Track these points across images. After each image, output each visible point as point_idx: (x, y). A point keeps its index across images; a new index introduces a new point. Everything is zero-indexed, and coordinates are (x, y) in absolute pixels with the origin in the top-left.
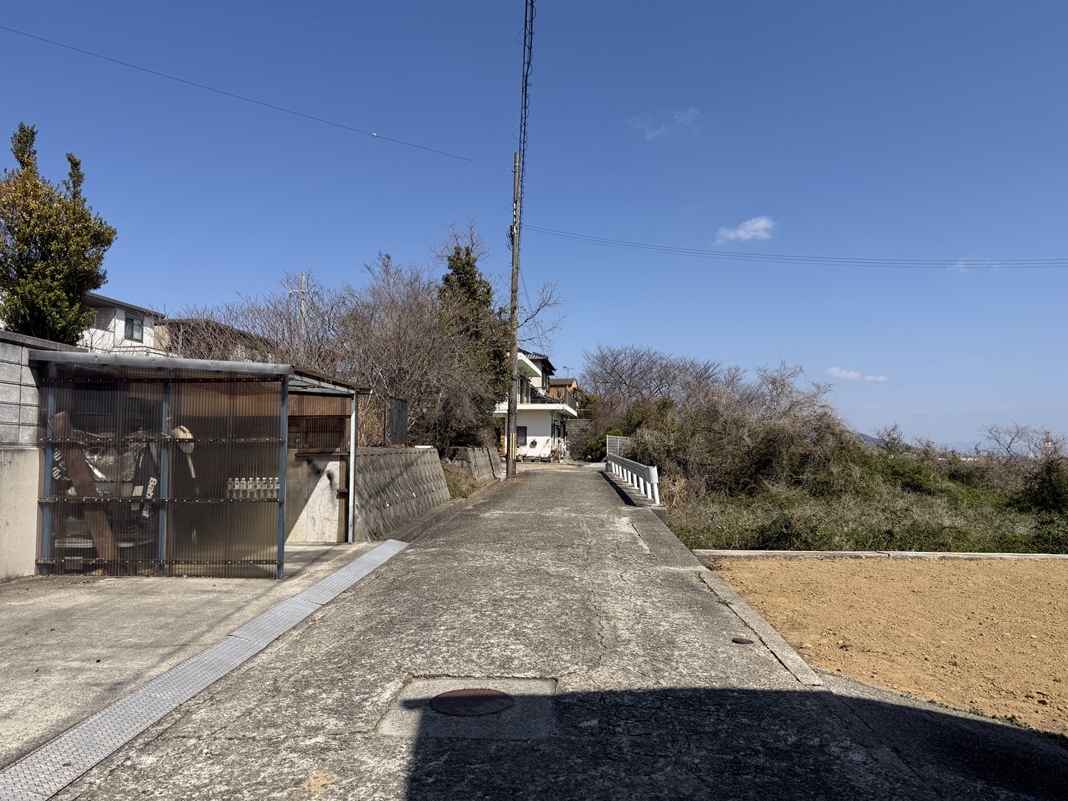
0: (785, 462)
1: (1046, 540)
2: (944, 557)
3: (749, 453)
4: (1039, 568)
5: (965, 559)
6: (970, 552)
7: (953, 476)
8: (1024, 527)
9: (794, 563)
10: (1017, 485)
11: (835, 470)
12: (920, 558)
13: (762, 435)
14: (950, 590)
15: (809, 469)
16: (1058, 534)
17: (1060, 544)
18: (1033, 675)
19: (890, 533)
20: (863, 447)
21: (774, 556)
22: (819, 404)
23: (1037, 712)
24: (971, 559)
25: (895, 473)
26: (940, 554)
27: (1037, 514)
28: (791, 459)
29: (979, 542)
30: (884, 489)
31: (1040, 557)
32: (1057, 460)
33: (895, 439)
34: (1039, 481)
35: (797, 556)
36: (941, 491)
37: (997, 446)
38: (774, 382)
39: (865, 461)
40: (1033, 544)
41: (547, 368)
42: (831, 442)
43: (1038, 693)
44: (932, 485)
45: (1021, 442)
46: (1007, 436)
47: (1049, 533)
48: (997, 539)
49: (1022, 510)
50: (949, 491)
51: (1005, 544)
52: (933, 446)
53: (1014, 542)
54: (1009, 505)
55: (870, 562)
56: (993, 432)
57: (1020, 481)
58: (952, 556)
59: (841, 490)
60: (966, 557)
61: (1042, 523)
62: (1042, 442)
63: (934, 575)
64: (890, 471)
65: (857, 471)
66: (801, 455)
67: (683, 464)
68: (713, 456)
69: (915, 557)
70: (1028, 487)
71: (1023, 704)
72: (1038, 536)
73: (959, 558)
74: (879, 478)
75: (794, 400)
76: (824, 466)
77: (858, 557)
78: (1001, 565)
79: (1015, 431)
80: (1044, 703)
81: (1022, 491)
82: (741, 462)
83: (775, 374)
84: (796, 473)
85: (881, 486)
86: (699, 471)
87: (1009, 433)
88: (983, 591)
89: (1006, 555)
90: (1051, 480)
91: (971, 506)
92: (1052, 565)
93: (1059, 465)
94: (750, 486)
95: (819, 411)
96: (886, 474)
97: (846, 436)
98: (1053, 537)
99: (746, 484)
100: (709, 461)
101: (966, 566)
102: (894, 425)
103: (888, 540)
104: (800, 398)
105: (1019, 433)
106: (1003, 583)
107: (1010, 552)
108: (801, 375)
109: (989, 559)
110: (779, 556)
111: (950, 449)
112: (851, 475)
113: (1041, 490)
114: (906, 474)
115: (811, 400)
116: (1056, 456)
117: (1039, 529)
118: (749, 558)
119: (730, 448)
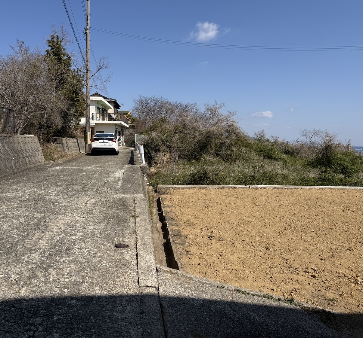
0: (213, 146)
1: (323, 180)
2: (275, 188)
3: (198, 142)
4: (319, 193)
5: (285, 189)
6: (288, 185)
7: (286, 152)
8: (313, 174)
9: (204, 191)
10: (313, 156)
11: (234, 149)
12: (264, 188)
13: (204, 134)
14: (275, 205)
15: (224, 149)
16: (329, 177)
17: (329, 182)
18: (310, 256)
19: (253, 176)
20: (247, 139)
21: (195, 187)
22: (230, 120)
23: (309, 284)
24: (288, 189)
25: (261, 151)
26: (274, 186)
27: (320, 169)
28: (216, 145)
29: (293, 181)
30: (255, 158)
31: (319, 188)
32: (331, 145)
33: (262, 136)
34: (322, 154)
35: (206, 187)
36: (280, 159)
37: (306, 139)
38: (211, 110)
39: (248, 145)
40: (317, 181)
41: (116, 106)
42: (234, 137)
43: (311, 269)
44: (276, 156)
45: (316, 137)
46: (310, 134)
47: (325, 176)
48: (301, 179)
49: (314, 167)
50: (284, 159)
51: (305, 182)
52: (279, 139)
53: (309, 181)
54: (308, 165)
55: (240, 190)
56: (304, 132)
57: (314, 155)
58: (279, 187)
59: (236, 158)
60: (286, 188)
61: (322, 172)
62: (325, 137)
63: (269, 196)
64: (259, 150)
65: (244, 150)
66: (220, 143)
67: (170, 147)
68: (183, 144)
69: (262, 188)
70: (317, 157)
71: (302, 278)
72: (319, 178)
73: (282, 188)
74: (253, 153)
75: (219, 118)
76: (230, 148)
77: (235, 188)
78: (301, 192)
79: (314, 132)
80: (314, 277)
81: (315, 158)
82: (195, 146)
83: (212, 107)
84: (218, 151)
85: (254, 156)
86: (176, 151)
87: (311, 133)
88: (291, 205)
89: (304, 187)
90: (327, 154)
91: (292, 165)
92: (325, 191)
93: (331, 147)
94: (197, 157)
95: (229, 123)
96: (257, 151)
97: (241, 135)
98: (326, 178)
99: (196, 156)
100: (181, 146)
101: (285, 192)
102: (262, 130)
103: (251, 180)
104: (222, 117)
105: (315, 133)
106: (301, 200)
107: (306, 185)
108: (223, 107)
109: (296, 188)
110: (197, 187)
111: (285, 141)
112: (241, 152)
113: (322, 158)
114: (266, 151)
115: (227, 118)
116: (330, 144)
117: (320, 175)
118: (183, 188)
119: (190, 140)
